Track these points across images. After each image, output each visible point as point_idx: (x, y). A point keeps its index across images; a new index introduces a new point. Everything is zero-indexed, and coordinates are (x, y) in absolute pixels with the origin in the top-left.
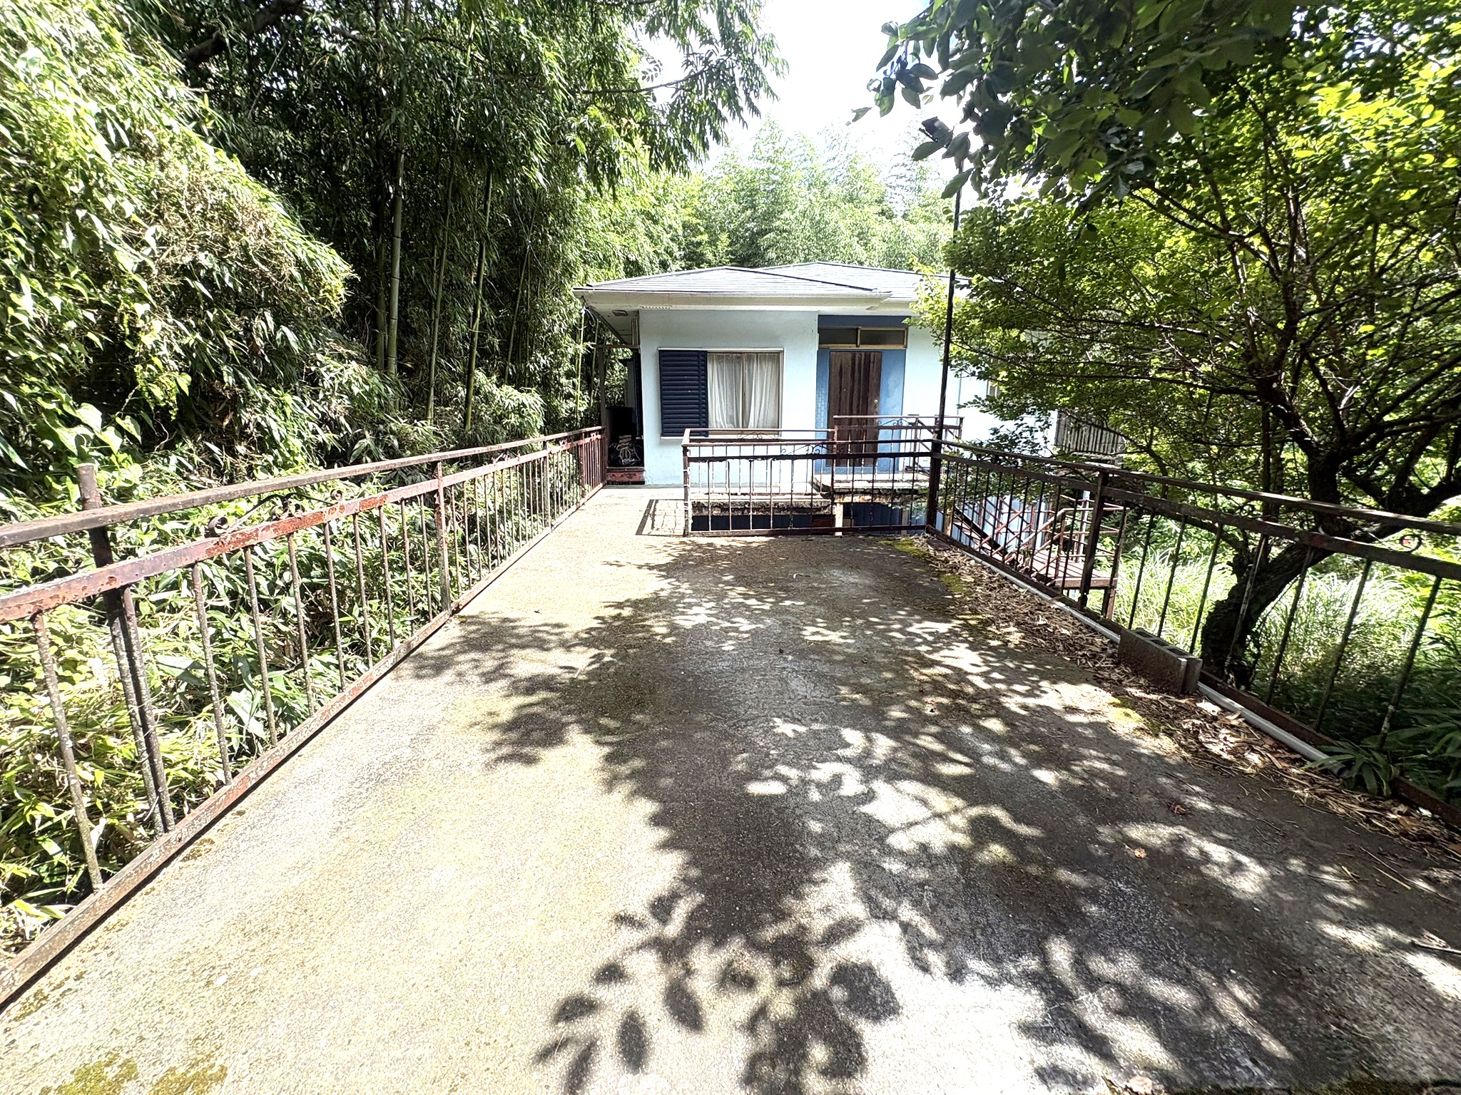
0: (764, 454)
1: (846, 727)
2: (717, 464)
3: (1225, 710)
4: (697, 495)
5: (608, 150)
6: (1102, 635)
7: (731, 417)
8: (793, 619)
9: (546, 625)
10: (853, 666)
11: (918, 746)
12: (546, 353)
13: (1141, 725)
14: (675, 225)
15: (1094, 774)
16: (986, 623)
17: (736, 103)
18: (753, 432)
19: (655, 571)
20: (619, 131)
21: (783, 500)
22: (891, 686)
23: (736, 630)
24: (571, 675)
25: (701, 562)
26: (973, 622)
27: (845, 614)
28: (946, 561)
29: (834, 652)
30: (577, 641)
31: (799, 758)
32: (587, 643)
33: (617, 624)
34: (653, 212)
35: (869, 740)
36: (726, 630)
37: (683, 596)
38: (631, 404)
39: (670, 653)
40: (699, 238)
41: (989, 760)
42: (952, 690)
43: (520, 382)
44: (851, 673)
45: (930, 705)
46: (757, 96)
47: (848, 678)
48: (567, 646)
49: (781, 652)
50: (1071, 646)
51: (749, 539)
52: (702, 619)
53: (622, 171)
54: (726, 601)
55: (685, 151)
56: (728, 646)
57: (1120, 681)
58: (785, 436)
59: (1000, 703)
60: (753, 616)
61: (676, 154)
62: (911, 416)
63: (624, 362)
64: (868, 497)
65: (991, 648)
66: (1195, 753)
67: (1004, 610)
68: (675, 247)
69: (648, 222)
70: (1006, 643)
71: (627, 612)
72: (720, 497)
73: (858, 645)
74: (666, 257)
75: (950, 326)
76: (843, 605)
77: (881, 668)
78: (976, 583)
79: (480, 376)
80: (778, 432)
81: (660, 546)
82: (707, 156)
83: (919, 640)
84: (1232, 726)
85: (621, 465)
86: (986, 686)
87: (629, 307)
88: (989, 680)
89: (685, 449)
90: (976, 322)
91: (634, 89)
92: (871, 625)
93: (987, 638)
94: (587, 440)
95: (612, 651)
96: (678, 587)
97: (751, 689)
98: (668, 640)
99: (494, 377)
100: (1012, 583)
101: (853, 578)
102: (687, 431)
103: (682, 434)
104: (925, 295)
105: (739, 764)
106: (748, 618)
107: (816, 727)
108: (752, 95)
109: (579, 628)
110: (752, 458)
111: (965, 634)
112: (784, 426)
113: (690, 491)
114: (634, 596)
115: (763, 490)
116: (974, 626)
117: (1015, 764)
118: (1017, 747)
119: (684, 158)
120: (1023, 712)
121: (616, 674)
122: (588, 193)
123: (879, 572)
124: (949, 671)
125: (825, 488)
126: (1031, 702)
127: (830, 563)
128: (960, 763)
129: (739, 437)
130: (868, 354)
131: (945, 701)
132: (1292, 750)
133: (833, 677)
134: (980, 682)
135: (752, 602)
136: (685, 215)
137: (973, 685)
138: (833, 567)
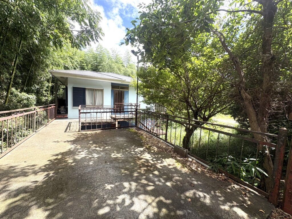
0: (100, 111)
1: (124, 182)
2: (88, 114)
3: (193, 160)
4: (83, 120)
5: (60, 40)
6: (171, 147)
7: (92, 103)
8: (108, 152)
9: (28, 166)
10: (124, 163)
11: (142, 183)
12: (39, 85)
13: (181, 166)
14: (78, 60)
15: (177, 180)
16: (150, 147)
17: (93, 38)
18: (97, 106)
19: (70, 143)
20: (63, 37)
21: (104, 121)
22: (133, 167)
23: (93, 157)
24: (36, 184)
25: (83, 139)
26: (148, 147)
27: (121, 148)
28: (140, 133)
29: (119, 160)
30: (40, 170)
31: (113, 196)
32: (44, 170)
33: (56, 161)
34: (72, 57)
35: (130, 184)
36: (90, 158)
37: (78, 149)
38: (65, 99)
39: (73, 169)
40: (83, 64)
41: (157, 183)
42: (146, 165)
43: (28, 92)
44: (124, 165)
45: (143, 170)
46: (98, 38)
47: (123, 166)
48: (35, 173)
49: (106, 162)
50: (166, 150)
51: (96, 131)
52: (83, 156)
53: (63, 45)
54: (90, 149)
55: (81, 45)
56: (91, 163)
57: (175, 156)
58: (104, 107)
59: (156, 166)
60: (98, 152)
61: (78, 45)
62: (130, 103)
63: (63, 89)
64: (123, 120)
65: (152, 153)
66: (191, 170)
67: (153, 143)
68: (78, 66)
69: (71, 59)
70: (155, 151)
71: (60, 157)
72: (89, 121)
73: (125, 157)
74: (75, 67)
75: (138, 87)
76: (120, 146)
77: (130, 162)
78: (147, 137)
79: (13, 89)
80: (103, 106)
81: (71, 135)
82: (86, 47)
83: (138, 153)
84: (194, 163)
85: (61, 114)
86: (153, 163)
87: (65, 76)
88: (153, 161)
89: (79, 110)
90: (142, 87)
91: (67, 29)
92: (127, 151)
93: (151, 150)
94: (50, 108)
95: (53, 172)
96: (77, 147)
97: (98, 176)
98: (73, 164)
99: (19, 90)
100: (153, 137)
101: (121, 139)
102: (80, 106)
103: (79, 106)
104: (133, 81)
105: (95, 204)
106: (97, 153)
107: (117, 184)
108: (97, 38)
109: (42, 165)
110: (97, 112)
111: (147, 150)
112: (104, 105)
113: (81, 119)
114: (62, 151)
115: (99, 119)
116: (148, 148)
117: (162, 182)
118: (162, 177)
119: (80, 47)
120: (161, 168)
121: (53, 180)
122: (54, 49)
123: (127, 137)
124: (145, 160)
125: (114, 118)
126: (162, 165)
127: (116, 136)
128: (151, 185)
129: (94, 107)
130: (121, 91)
131: (145, 168)
132: (204, 166)
133: (120, 167)
134: (151, 162)
135: (98, 148)
136: (81, 59)
137: (150, 163)
138: (117, 137)
